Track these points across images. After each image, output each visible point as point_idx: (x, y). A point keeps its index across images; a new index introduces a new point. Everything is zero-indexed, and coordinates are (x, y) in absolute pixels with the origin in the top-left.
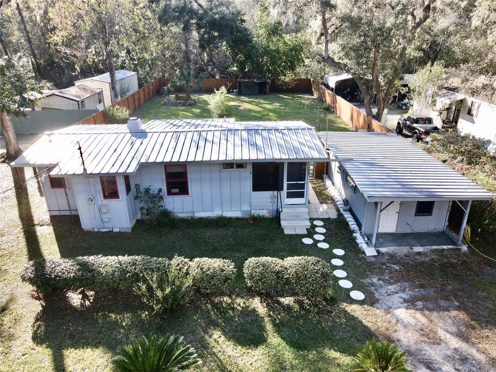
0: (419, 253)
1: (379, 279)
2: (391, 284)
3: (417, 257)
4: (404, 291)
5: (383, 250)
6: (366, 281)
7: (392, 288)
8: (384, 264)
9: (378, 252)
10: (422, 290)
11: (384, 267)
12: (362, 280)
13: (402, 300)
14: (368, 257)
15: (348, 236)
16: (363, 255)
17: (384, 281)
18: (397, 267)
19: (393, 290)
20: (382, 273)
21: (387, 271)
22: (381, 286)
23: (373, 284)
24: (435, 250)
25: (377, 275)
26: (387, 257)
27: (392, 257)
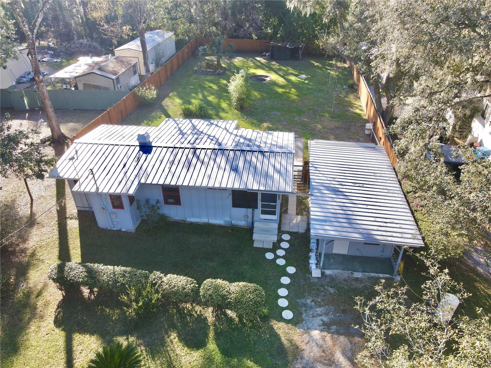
0: (357, 279)
1: (313, 301)
2: (320, 306)
3: (354, 283)
4: (327, 314)
5: (328, 272)
6: (301, 301)
7: (319, 310)
8: (323, 286)
9: (323, 274)
10: (342, 315)
11: (322, 289)
12: (298, 300)
13: (322, 323)
14: (313, 277)
15: (305, 255)
16: (310, 276)
17: (315, 303)
18: (332, 290)
19: (319, 312)
20: (317, 295)
21: (323, 293)
22: (311, 308)
23: (305, 305)
24: (372, 277)
25: (312, 297)
26: (328, 280)
27: (332, 279)
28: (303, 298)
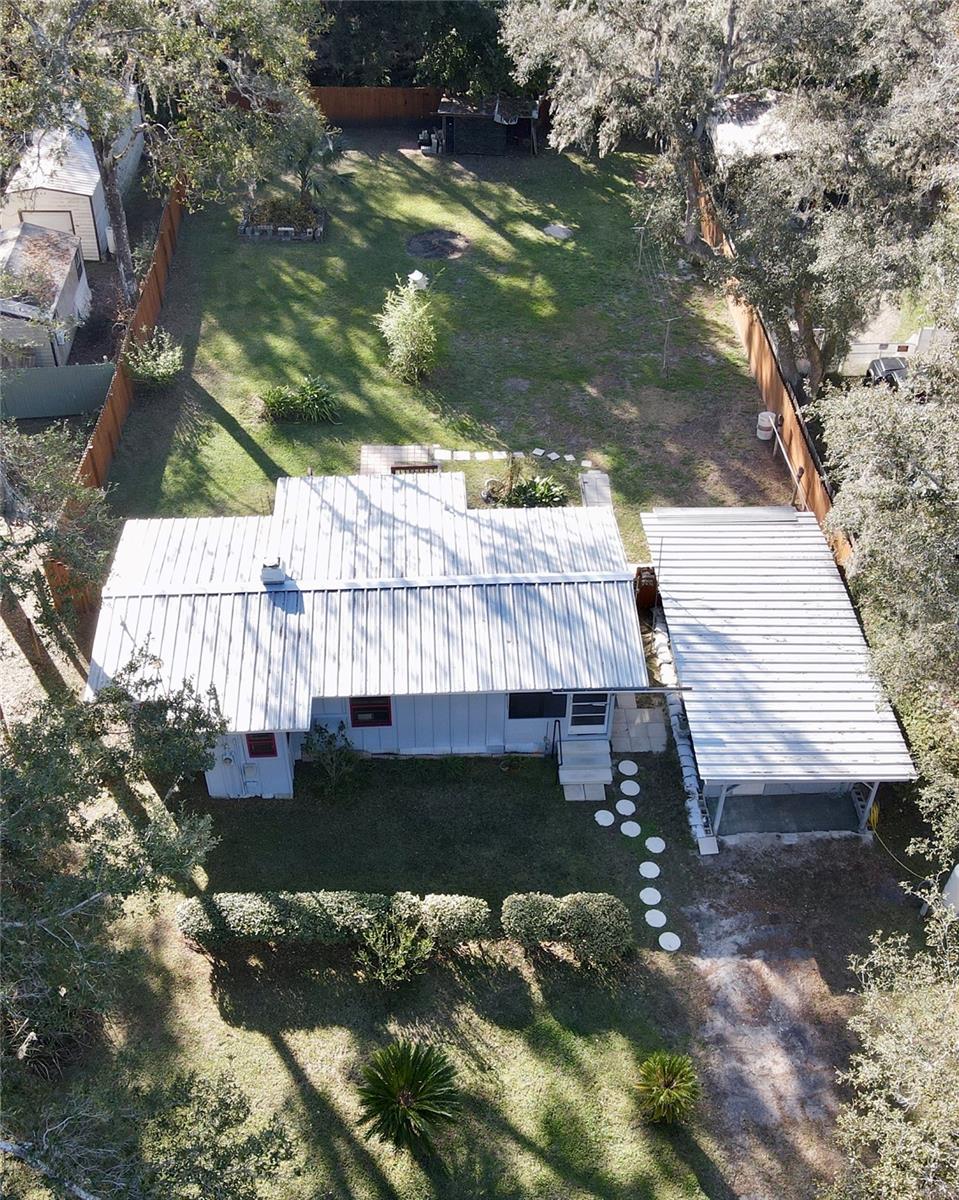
0: (789, 849)
1: (711, 906)
2: (727, 915)
3: (784, 857)
4: (742, 929)
5: (731, 841)
6: (689, 910)
7: (726, 923)
8: (725, 872)
9: (721, 845)
10: (772, 926)
11: (725, 879)
12: (682, 909)
13: (736, 947)
14: (703, 856)
15: (678, 805)
16: (696, 853)
17: (717, 910)
18: (744, 879)
19: (726, 928)
20: (718, 894)
21: (727, 888)
22: (710, 921)
23: (698, 917)
24: (819, 840)
25: (709, 897)
26: (733, 857)
27: (742, 854)
28: (692, 904)
